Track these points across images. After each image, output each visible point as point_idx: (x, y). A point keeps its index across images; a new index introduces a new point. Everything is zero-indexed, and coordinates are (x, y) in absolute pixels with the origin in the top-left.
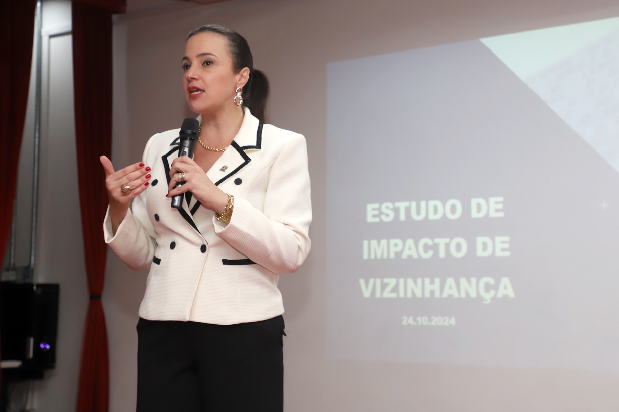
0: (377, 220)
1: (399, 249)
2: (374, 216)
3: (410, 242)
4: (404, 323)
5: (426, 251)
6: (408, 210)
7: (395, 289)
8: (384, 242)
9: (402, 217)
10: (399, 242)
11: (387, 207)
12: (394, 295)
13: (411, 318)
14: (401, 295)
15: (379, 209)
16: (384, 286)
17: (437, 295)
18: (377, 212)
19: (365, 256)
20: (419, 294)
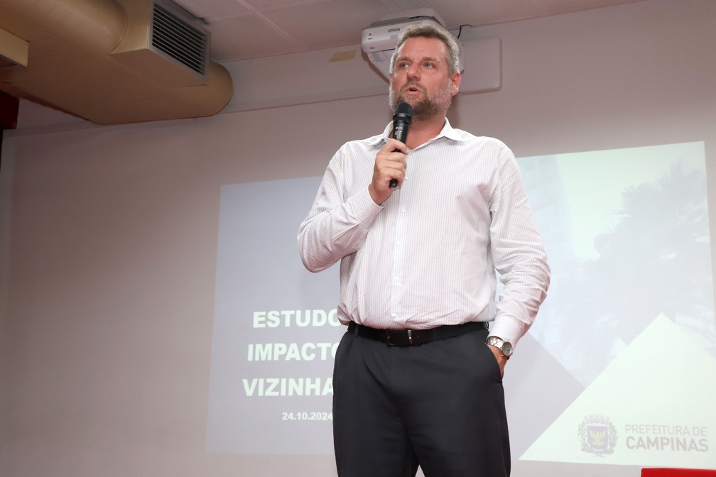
0: (263, 326)
1: (283, 352)
2: (260, 322)
3: (294, 346)
4: (284, 418)
5: (308, 354)
6: (293, 318)
7: (278, 388)
8: (269, 346)
9: (287, 324)
10: (283, 346)
11: (273, 315)
12: (276, 394)
13: (291, 414)
14: (283, 393)
15: (266, 316)
16: (267, 386)
17: (317, 393)
18: (263, 319)
19: (250, 358)
20: (300, 393)
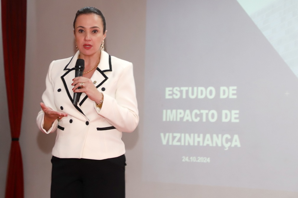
0: (171, 97)
1: (182, 116)
2: (170, 95)
3: (188, 112)
4: (183, 160)
5: (196, 118)
6: (187, 92)
7: (179, 140)
8: (174, 111)
9: (184, 96)
10: (182, 111)
11: (176, 90)
12: (179, 144)
13: (187, 158)
14: (183, 144)
15: (172, 91)
16: (174, 138)
17: (201, 144)
18: (171, 93)
19: (164, 119)
20: (192, 144)
